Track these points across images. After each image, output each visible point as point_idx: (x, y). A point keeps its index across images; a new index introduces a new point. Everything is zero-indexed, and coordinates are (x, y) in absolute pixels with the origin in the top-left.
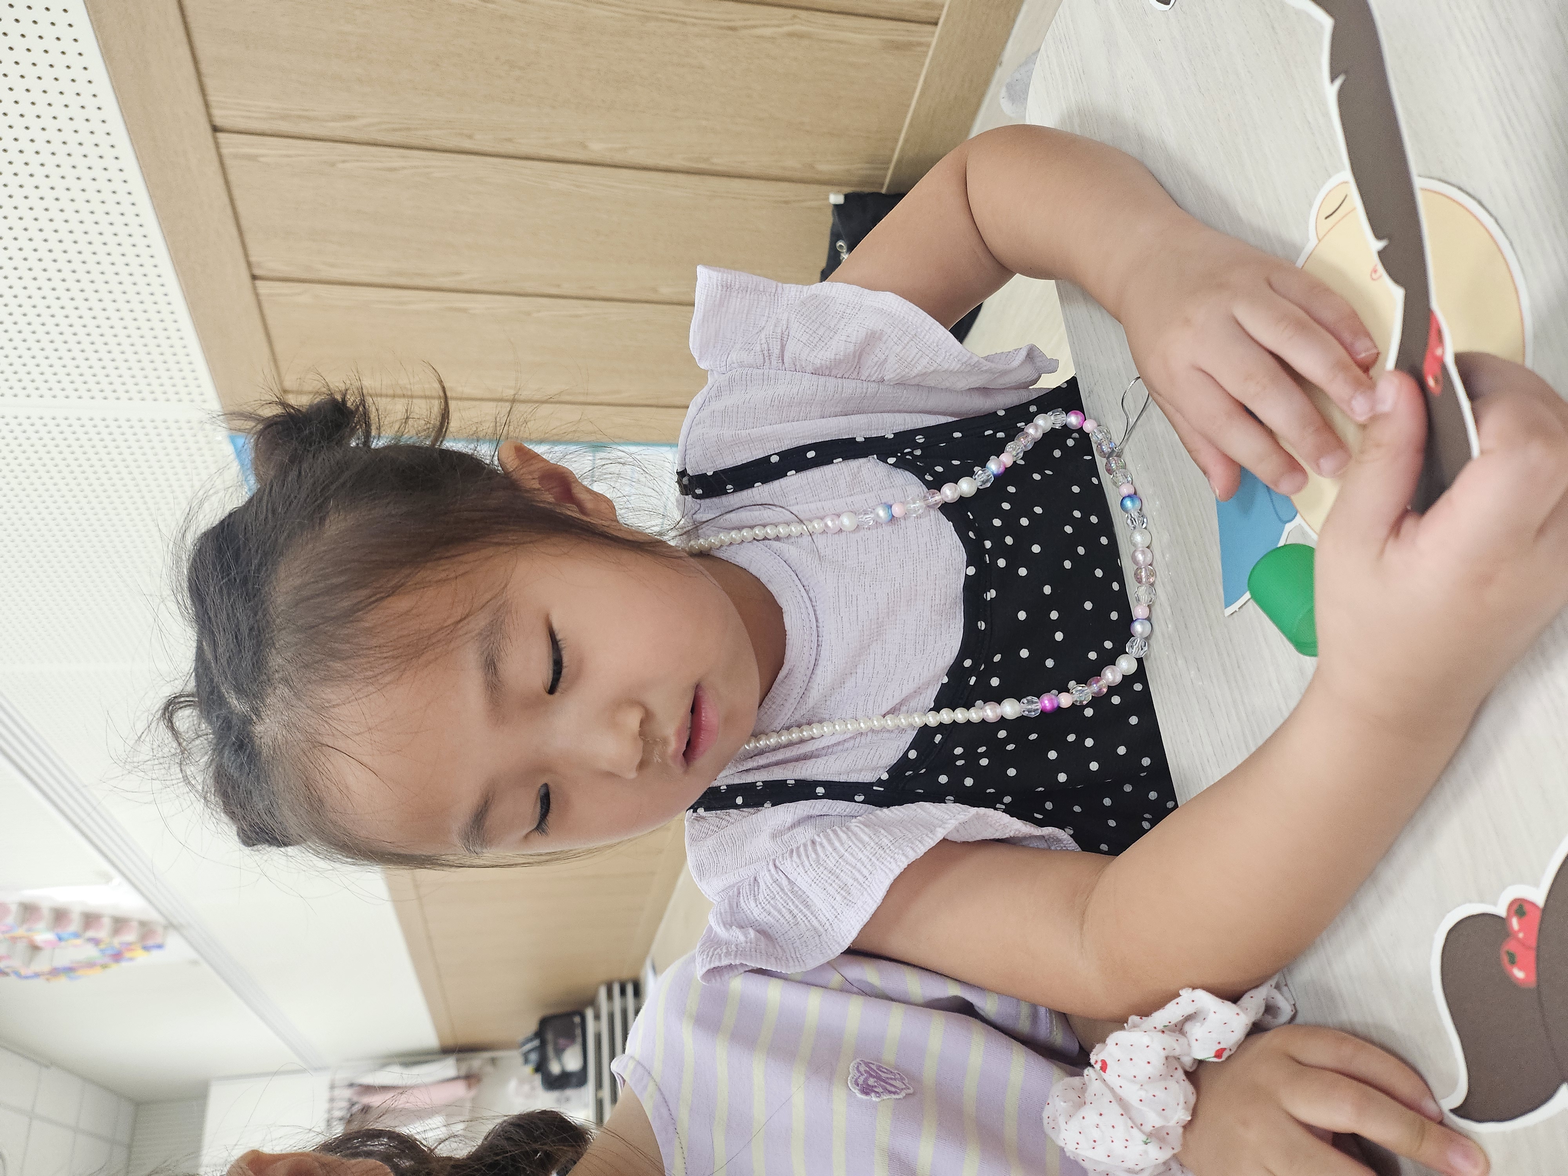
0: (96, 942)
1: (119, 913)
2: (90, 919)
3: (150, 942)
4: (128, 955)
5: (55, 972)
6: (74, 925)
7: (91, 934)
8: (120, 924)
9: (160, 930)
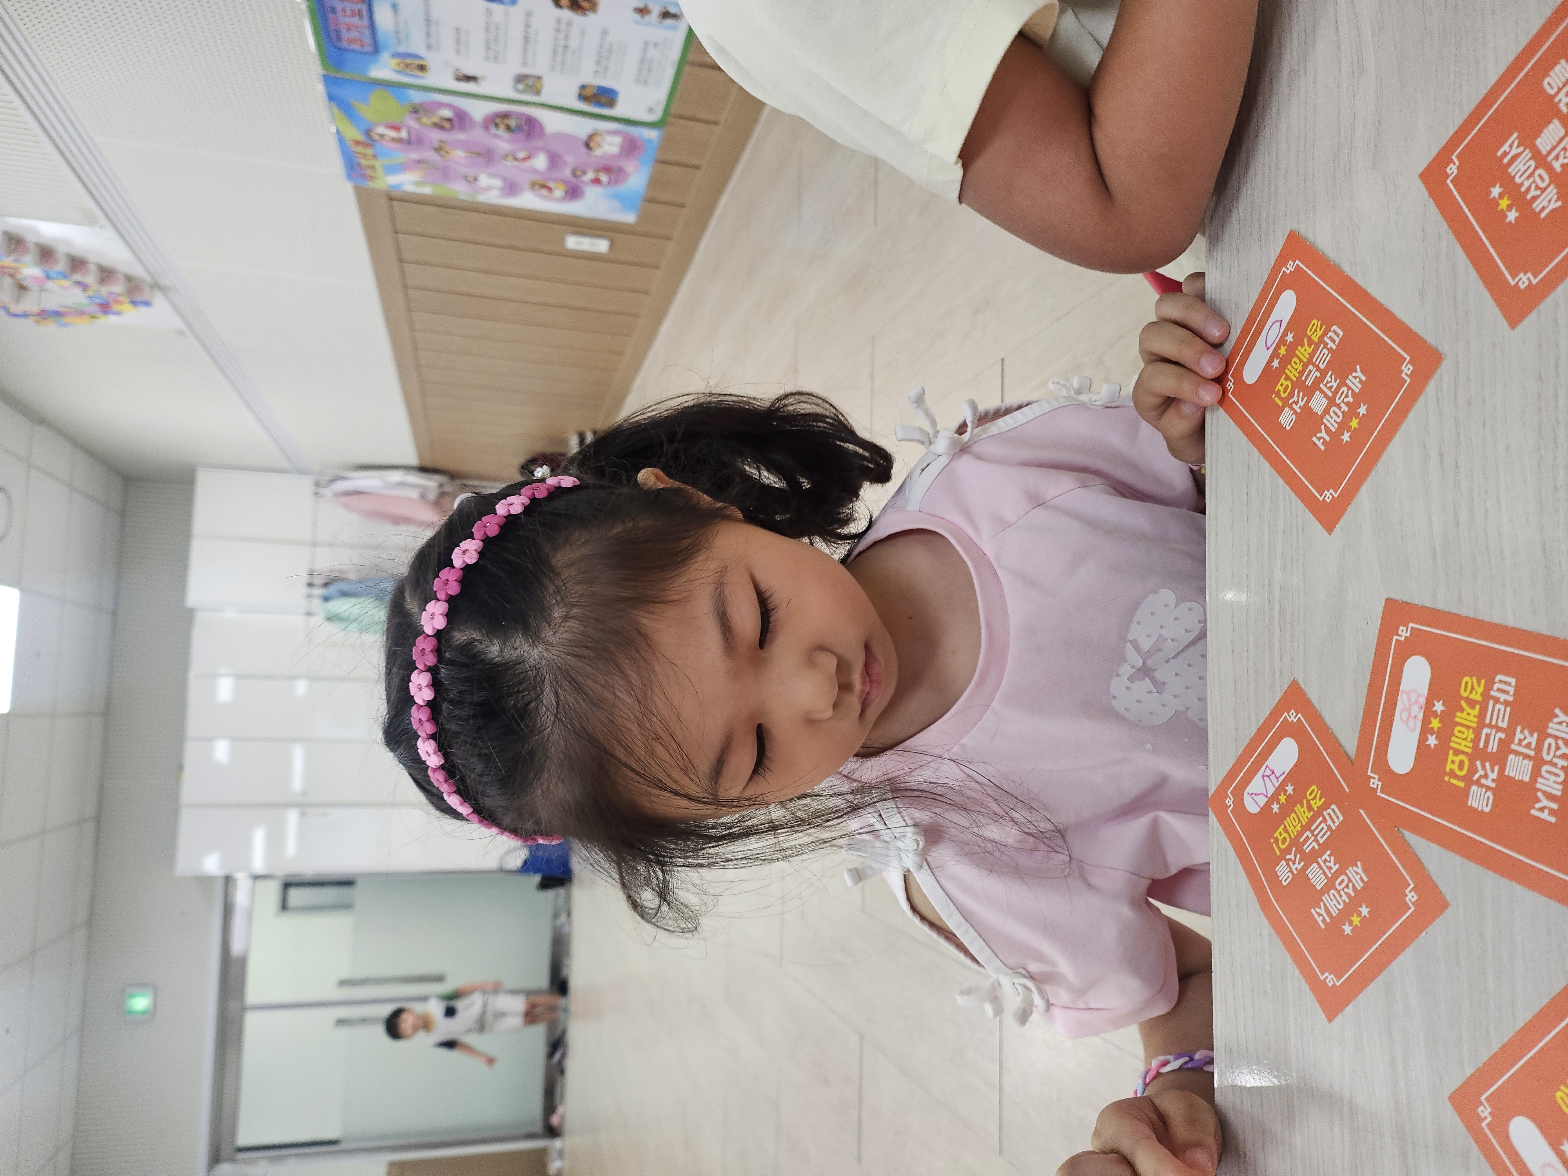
0: (84, 287)
1: (107, 262)
2: (77, 263)
3: (138, 298)
4: (116, 307)
5: (44, 315)
6: (61, 266)
7: (77, 277)
8: (106, 274)
9: (147, 289)
